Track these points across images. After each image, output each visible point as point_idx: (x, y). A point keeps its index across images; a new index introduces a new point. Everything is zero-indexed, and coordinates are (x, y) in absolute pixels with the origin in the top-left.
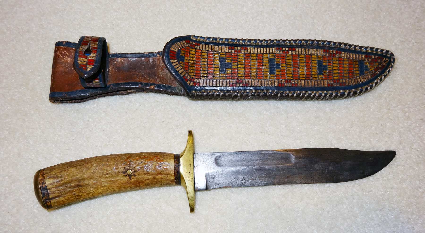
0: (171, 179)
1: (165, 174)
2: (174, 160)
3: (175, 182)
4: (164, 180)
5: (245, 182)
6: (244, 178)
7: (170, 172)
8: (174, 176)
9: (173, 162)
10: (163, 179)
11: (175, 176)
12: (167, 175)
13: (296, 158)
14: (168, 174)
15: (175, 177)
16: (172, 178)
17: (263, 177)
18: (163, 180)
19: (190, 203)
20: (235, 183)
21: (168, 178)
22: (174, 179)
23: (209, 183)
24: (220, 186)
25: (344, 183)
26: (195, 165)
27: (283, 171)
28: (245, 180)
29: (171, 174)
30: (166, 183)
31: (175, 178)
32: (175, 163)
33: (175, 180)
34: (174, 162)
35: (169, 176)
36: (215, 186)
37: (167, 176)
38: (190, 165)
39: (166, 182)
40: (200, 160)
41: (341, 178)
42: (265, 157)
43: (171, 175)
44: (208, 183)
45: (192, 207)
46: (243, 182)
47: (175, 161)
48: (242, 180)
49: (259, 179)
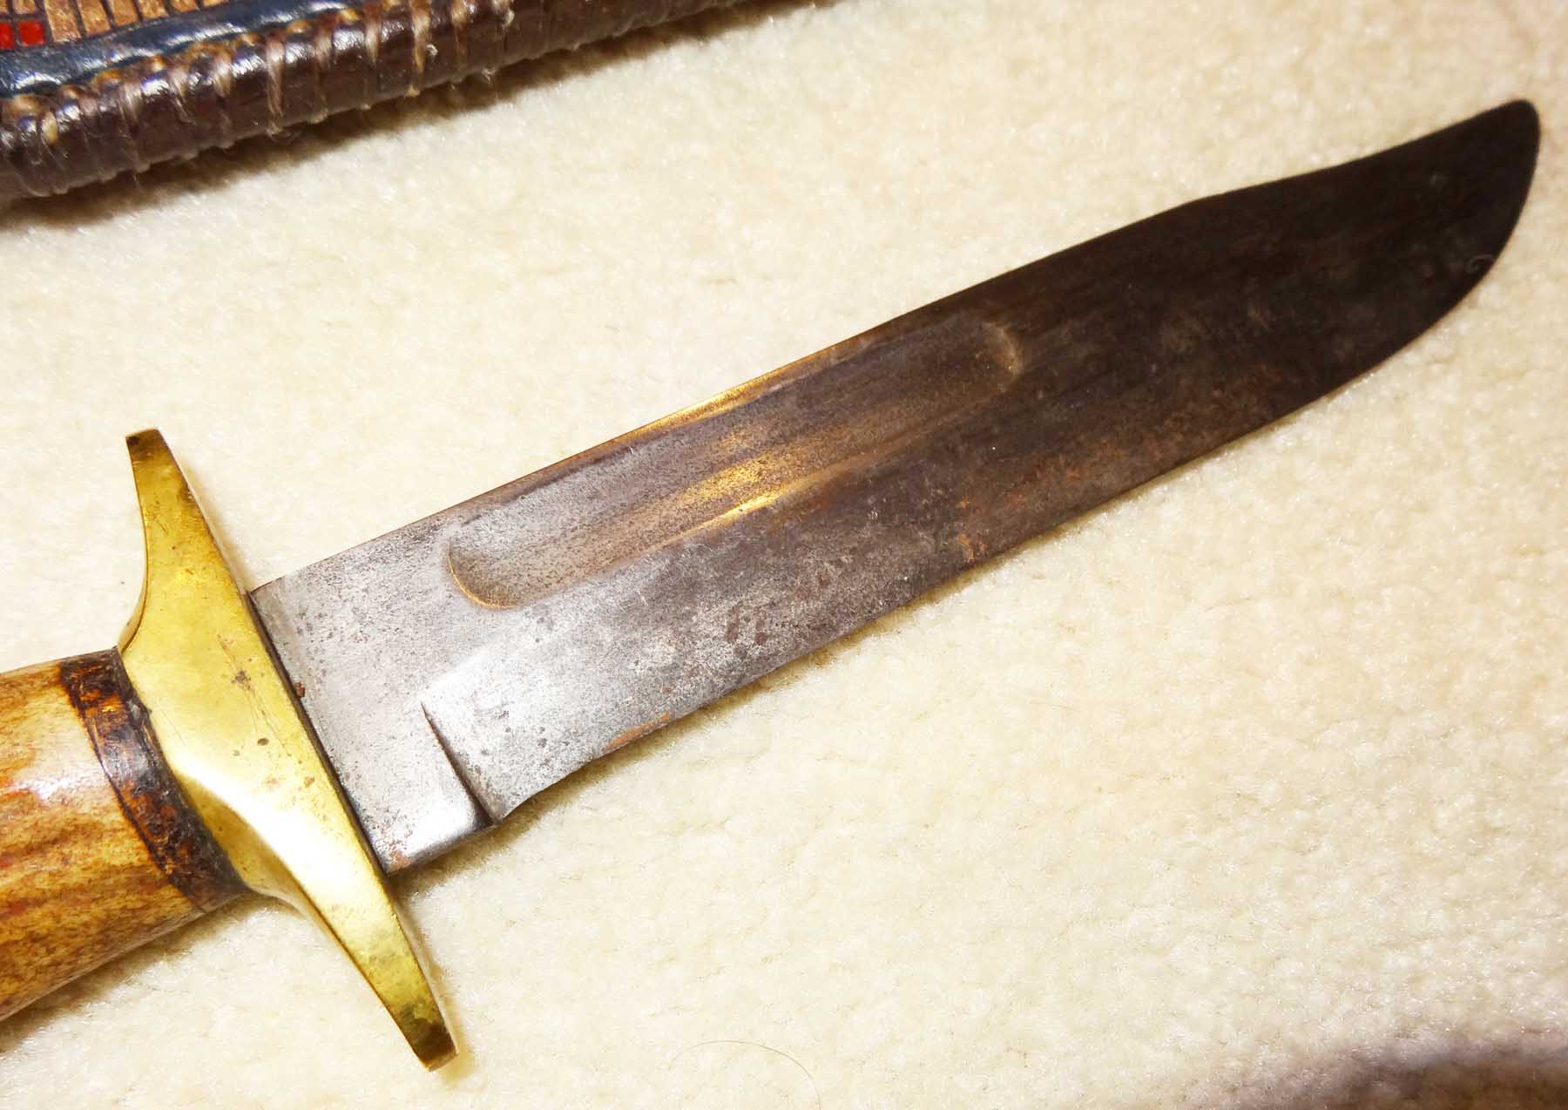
0: (112, 870)
1: (30, 850)
2: (65, 699)
3: (170, 880)
4: (48, 907)
5: (761, 639)
6: (734, 611)
7: (69, 814)
8: (132, 831)
9: (58, 713)
10: (39, 903)
11: (138, 830)
12: (53, 853)
13: (1022, 336)
14: (63, 837)
15: (142, 837)
16: (117, 862)
17: (869, 547)
18: (37, 913)
19: (380, 989)
20: (691, 674)
21: (76, 876)
22: (145, 856)
23: (484, 762)
24: (586, 749)
25: (1366, 382)
26: (296, 679)
27: (982, 450)
28: (752, 624)
29: (95, 825)
30: (93, 930)
31: (151, 848)
32: (82, 714)
33: (161, 867)
34: (71, 714)
35: (76, 850)
36: (545, 771)
37: (54, 866)
38: (242, 677)
39: (85, 918)
40: (327, 621)
41: (1343, 348)
42: (817, 408)
43: (85, 831)
44: (479, 771)
45: (417, 1016)
46: (746, 639)
47: (75, 701)
48: (731, 634)
49: (849, 572)
